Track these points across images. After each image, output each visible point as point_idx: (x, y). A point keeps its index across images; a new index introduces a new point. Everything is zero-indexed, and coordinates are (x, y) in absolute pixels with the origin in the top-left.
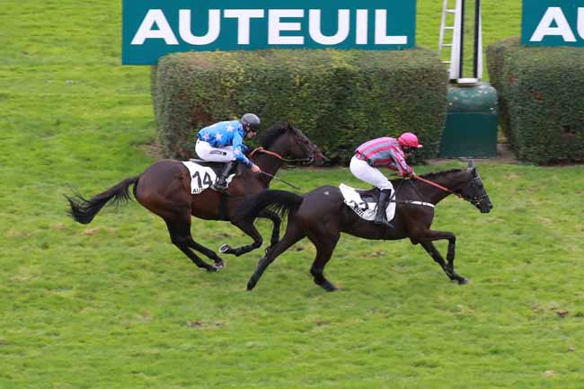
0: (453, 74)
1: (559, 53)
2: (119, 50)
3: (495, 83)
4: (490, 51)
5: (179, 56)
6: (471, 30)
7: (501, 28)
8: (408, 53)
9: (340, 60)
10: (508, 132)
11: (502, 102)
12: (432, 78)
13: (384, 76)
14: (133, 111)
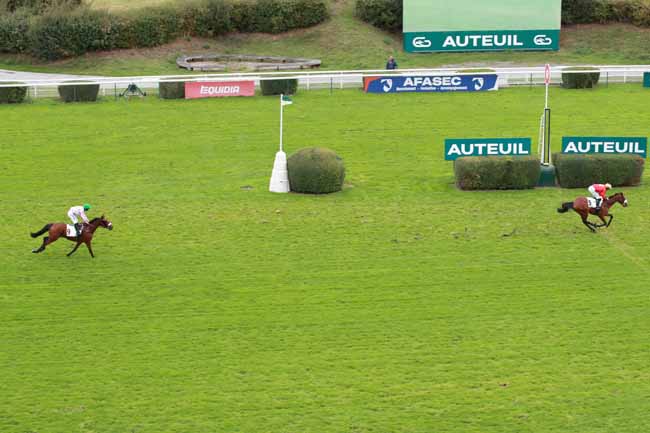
0: (542, 162)
1: (573, 156)
2: (443, 156)
3: (554, 165)
4: (553, 155)
5: (462, 158)
6: (547, 150)
7: (556, 148)
8: (529, 157)
9: (509, 158)
10: (558, 177)
11: (556, 170)
12: (536, 164)
13: (522, 163)
14: (449, 174)
